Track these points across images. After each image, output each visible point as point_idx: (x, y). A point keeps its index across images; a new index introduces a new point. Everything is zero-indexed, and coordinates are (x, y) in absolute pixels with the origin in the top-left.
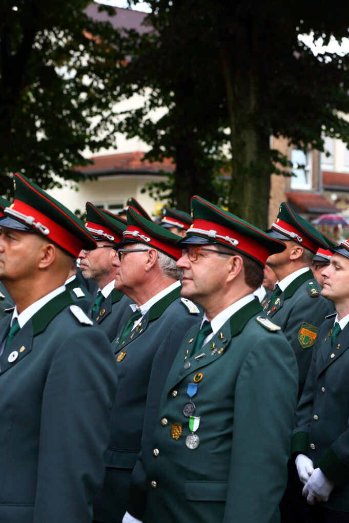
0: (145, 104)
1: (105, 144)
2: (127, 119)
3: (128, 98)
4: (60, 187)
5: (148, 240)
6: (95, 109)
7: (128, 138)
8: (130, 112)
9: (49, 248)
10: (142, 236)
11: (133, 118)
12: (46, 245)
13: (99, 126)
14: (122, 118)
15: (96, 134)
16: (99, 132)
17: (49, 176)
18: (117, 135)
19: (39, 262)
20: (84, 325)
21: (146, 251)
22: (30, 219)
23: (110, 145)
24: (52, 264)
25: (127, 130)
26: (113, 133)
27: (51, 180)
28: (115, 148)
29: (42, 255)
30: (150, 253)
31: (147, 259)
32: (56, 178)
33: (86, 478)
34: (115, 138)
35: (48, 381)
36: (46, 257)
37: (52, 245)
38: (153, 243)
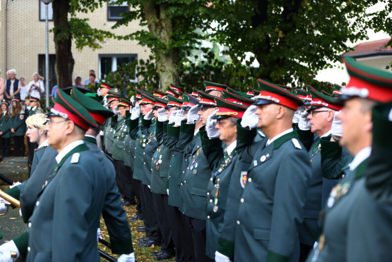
0: (386, 7)
1: (360, 36)
2: (374, 19)
3: (374, 4)
4: (331, 67)
5: (327, 105)
6: (352, 12)
7: (375, 31)
8: (376, 14)
9: (280, 108)
10: (324, 104)
11: (378, 18)
12: (279, 107)
13: (355, 24)
14: (371, 18)
15: (354, 30)
16: (355, 28)
17: (323, 60)
18: (368, 29)
19: (277, 115)
20: (297, 148)
21: (327, 111)
22: (269, 98)
23: (364, 36)
24: (283, 116)
25: (374, 26)
26: (364, 29)
27: (325, 62)
28: (368, 39)
29: (278, 112)
30: (330, 112)
31: (328, 115)
32: (328, 62)
33: (296, 220)
34: (366, 31)
35: (278, 174)
36: (280, 113)
37: (282, 107)
38: (330, 106)
